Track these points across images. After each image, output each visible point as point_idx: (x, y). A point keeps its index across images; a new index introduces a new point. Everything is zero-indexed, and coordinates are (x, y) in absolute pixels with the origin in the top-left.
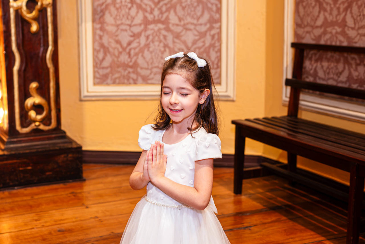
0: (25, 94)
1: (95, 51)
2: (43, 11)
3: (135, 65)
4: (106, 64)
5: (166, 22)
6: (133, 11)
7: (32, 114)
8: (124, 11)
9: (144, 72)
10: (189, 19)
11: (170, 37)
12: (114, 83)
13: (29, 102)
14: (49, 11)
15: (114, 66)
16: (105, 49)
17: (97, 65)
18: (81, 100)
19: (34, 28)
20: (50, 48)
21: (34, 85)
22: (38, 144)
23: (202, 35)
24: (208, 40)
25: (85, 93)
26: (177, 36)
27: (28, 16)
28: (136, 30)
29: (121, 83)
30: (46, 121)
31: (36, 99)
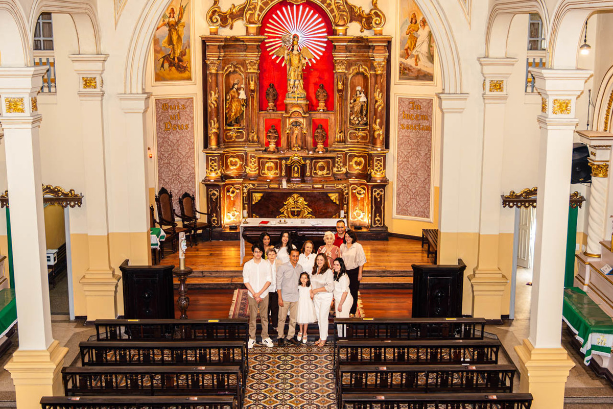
0: (375, 217)
1: (397, 205)
2: (381, 195)
3: (407, 210)
4: (400, 209)
5: (416, 199)
6: (407, 195)
7: (377, 222)
8: (405, 195)
9: (410, 212)
10: (422, 199)
11: (417, 203)
12: (402, 215)
13: (376, 219)
14: (383, 195)
15: (402, 210)
16: (400, 205)
17: (397, 209)
18: (392, 218)
19: (379, 200)
20: (383, 205)
21: (378, 214)
22: (378, 229)
23: (425, 204)
24: (427, 205)
25: (393, 217)
26: (419, 203)
27: (377, 197)
28: (408, 200)
29: (403, 215)
30: (380, 224)
31: (378, 218)
